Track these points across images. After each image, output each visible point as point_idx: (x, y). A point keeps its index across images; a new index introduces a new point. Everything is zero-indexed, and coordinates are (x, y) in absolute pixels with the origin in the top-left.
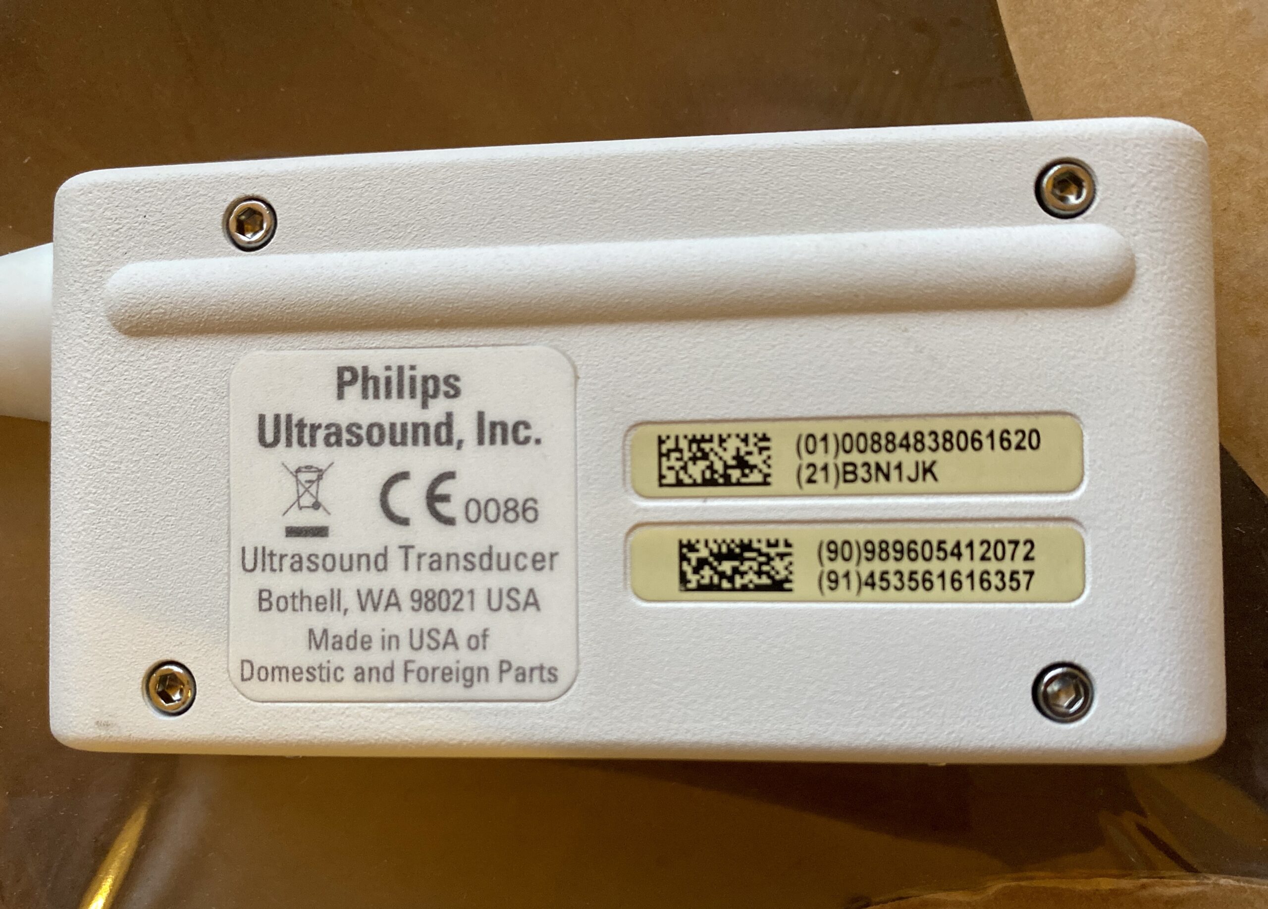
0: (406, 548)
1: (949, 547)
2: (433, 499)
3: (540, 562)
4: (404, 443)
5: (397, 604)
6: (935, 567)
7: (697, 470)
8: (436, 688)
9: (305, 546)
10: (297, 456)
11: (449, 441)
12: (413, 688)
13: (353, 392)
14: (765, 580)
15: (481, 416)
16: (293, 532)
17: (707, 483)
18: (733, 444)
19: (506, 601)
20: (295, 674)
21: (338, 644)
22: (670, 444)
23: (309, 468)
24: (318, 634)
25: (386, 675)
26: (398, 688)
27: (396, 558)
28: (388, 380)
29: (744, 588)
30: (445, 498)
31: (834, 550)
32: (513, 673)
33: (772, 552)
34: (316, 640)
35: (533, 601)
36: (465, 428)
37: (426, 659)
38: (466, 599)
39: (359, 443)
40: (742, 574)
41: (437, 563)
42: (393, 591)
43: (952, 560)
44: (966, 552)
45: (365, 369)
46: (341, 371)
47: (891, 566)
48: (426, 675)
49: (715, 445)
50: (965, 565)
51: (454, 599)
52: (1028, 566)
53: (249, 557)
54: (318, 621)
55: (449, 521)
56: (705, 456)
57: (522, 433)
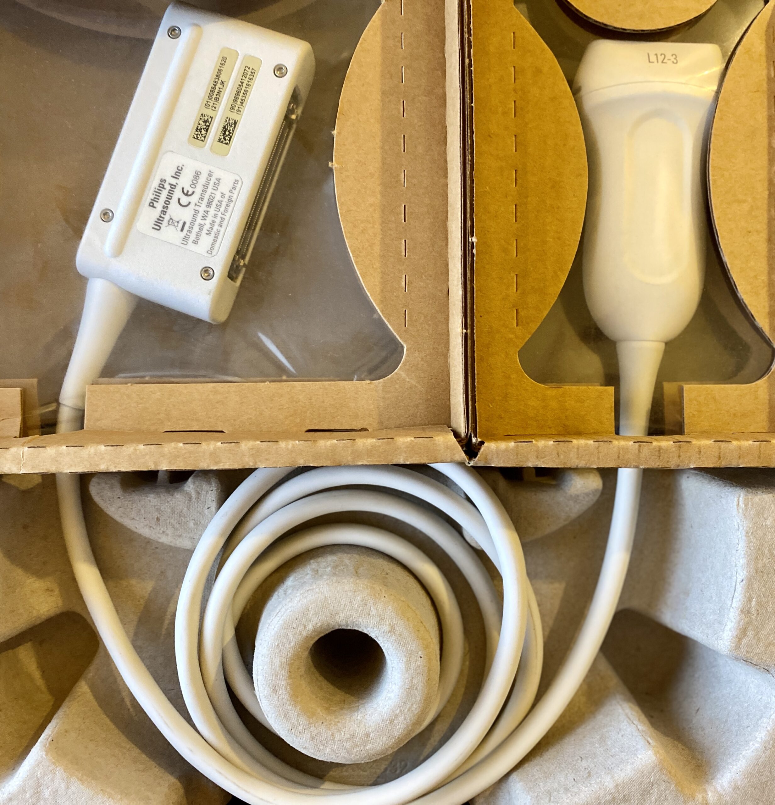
0: (196, 205)
1: (240, 84)
2: (187, 195)
3: (210, 175)
4: (171, 197)
5: (208, 211)
6: (244, 88)
7: (203, 132)
8: (230, 209)
9: (186, 228)
10: (165, 223)
11: (175, 186)
12: (228, 215)
13: (156, 204)
14: (233, 126)
15: (172, 177)
16: (182, 230)
17: (207, 131)
18: (201, 122)
19: (216, 186)
20: (215, 241)
21: (212, 228)
22: (195, 136)
23: (169, 221)
24: (208, 232)
25: (223, 219)
26: (227, 218)
27: (197, 208)
28: (156, 195)
29: (233, 131)
30: (188, 192)
31: (232, 108)
32: (233, 190)
33: (228, 122)
34: (209, 233)
35: (219, 180)
36: (174, 181)
37: (222, 209)
38: (213, 195)
39: (167, 207)
40: (230, 130)
41: (202, 199)
42: (204, 211)
43: (244, 84)
44: (243, 81)
45: (152, 200)
46: (150, 205)
47: (240, 97)
48: (226, 210)
49: (199, 126)
50: (246, 82)
51: (211, 198)
52: (251, 69)
53: (183, 242)
54: (205, 231)
55: (193, 192)
56: (201, 129)
57: (180, 168)
